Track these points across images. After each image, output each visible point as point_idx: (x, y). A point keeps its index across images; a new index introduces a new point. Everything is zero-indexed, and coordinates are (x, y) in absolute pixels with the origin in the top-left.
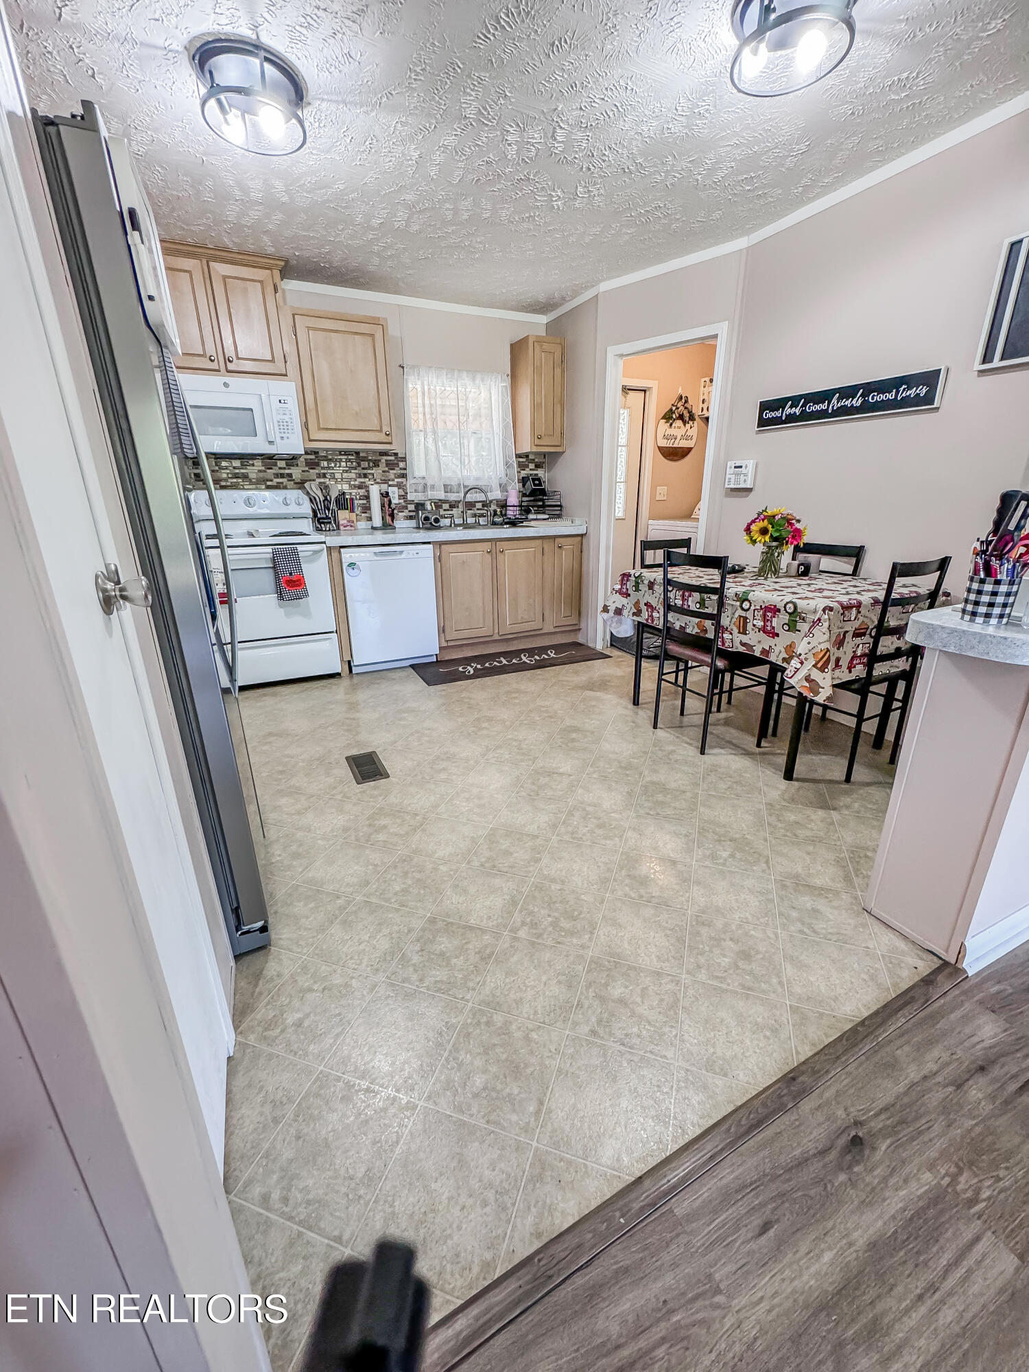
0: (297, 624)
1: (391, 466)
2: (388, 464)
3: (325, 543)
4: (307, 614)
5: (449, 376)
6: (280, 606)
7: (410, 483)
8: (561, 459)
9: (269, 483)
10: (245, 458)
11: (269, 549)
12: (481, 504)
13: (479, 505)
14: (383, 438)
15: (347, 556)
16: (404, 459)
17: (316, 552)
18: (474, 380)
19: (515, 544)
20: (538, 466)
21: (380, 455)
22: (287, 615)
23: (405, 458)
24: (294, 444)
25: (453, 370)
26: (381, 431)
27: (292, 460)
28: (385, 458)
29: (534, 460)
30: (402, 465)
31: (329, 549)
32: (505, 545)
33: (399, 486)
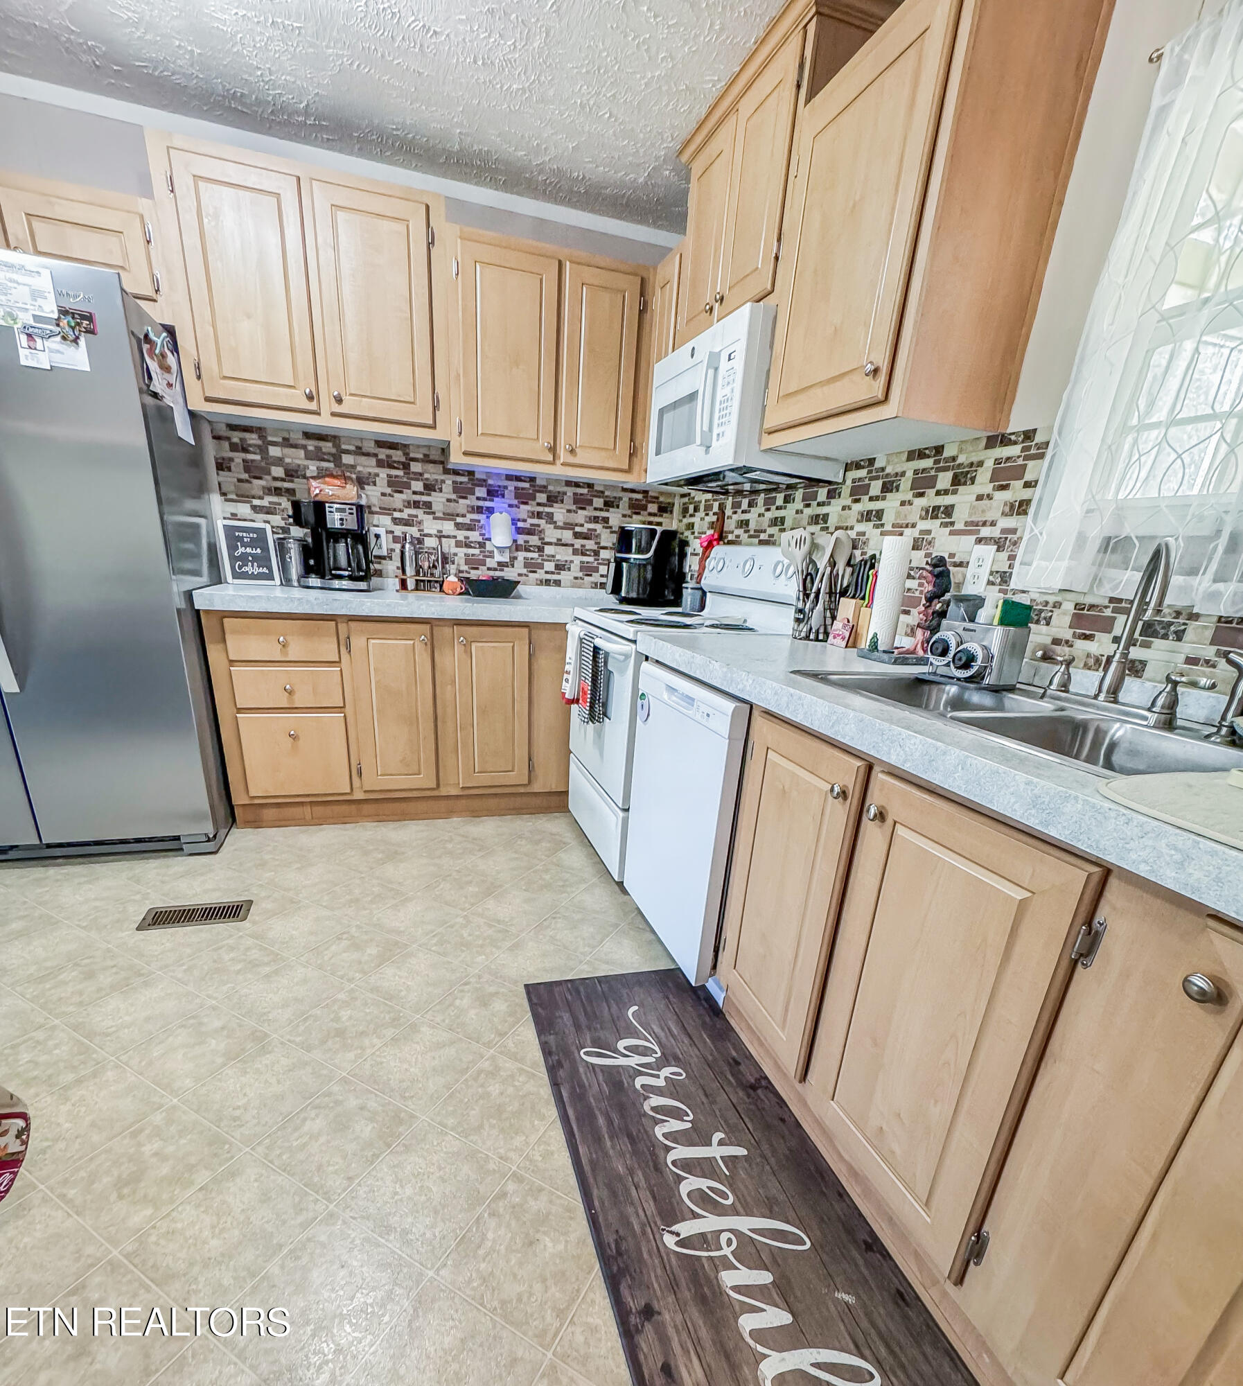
1: (1004, 475)
3: (635, 642)
17: (627, 657)
31: (639, 656)
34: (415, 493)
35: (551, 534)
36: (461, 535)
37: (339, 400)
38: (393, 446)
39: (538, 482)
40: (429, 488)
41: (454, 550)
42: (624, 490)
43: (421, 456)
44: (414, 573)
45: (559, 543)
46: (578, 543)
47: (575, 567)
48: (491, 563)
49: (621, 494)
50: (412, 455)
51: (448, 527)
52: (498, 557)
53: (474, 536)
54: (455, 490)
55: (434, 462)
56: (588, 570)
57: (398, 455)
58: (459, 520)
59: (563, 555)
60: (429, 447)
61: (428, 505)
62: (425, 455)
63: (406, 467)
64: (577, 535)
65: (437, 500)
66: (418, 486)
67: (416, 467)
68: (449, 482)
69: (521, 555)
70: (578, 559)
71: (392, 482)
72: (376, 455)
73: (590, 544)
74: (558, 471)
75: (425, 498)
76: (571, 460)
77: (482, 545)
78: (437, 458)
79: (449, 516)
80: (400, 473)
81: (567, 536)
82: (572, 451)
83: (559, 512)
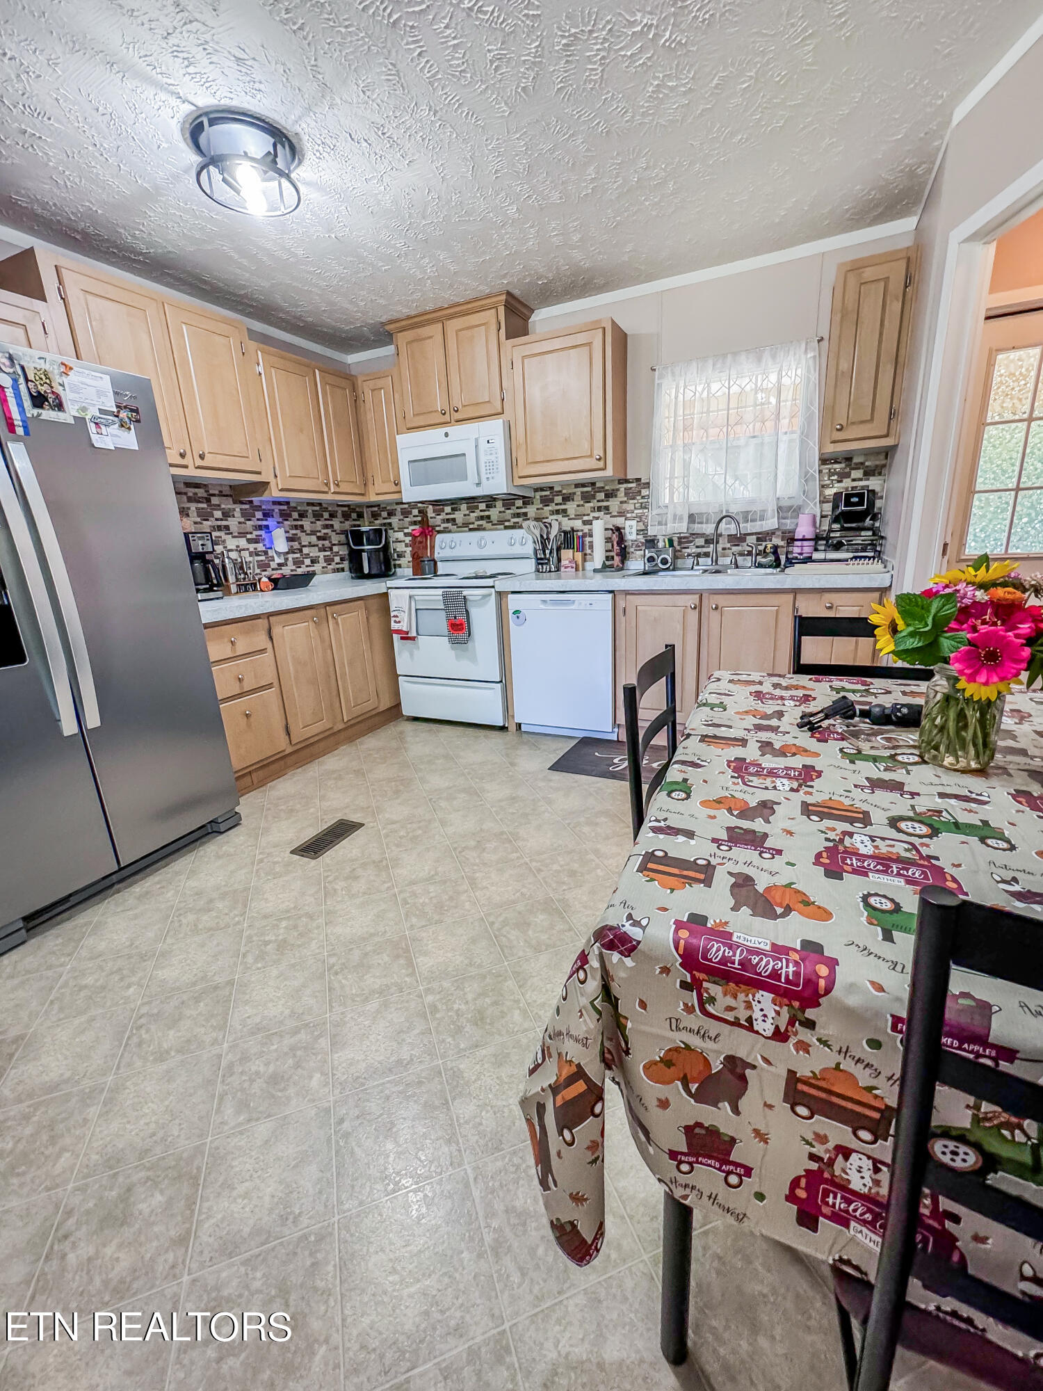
0: (464, 668)
1: (630, 495)
2: (627, 492)
3: (493, 587)
4: (474, 659)
5: (719, 365)
6: (452, 649)
7: (652, 514)
8: (898, 456)
9: (507, 524)
10: (454, 503)
11: (440, 592)
12: (755, 537)
13: (752, 540)
14: (593, 463)
15: (513, 602)
16: (647, 485)
17: (485, 596)
18: (759, 359)
19: (741, 599)
20: (868, 473)
21: (619, 483)
22: (457, 657)
23: (648, 483)
24: (498, 484)
25: (724, 356)
26: (591, 456)
27: (490, 500)
28: (625, 485)
29: (862, 464)
30: (645, 492)
31: (499, 594)
32: (721, 600)
33: (640, 519)
34: (217, 520)
35: (305, 540)
36: (252, 547)
37: (202, 457)
38: (197, 486)
39: (292, 505)
40: (226, 515)
41: (249, 559)
42: (338, 506)
43: (217, 492)
44: (234, 580)
45: (311, 545)
46: (320, 543)
47: (321, 559)
48: (273, 565)
49: (337, 509)
50: (211, 492)
51: (242, 543)
52: (278, 560)
53: (260, 547)
54: (243, 515)
55: (227, 496)
56: (329, 560)
57: (201, 492)
58: (249, 536)
59: (314, 552)
60: (221, 485)
61: (227, 528)
62: (221, 492)
63: (208, 501)
64: (319, 538)
65: (233, 523)
66: (218, 514)
67: (215, 500)
68: (238, 510)
69: (290, 556)
70: (322, 554)
71: (200, 513)
72: (186, 494)
73: (327, 543)
74: (329, 497)
75: (224, 523)
76: (337, 490)
77: (266, 553)
78: (229, 493)
79: (242, 534)
80: (205, 506)
81: (313, 539)
82: (338, 485)
83: (306, 523)
